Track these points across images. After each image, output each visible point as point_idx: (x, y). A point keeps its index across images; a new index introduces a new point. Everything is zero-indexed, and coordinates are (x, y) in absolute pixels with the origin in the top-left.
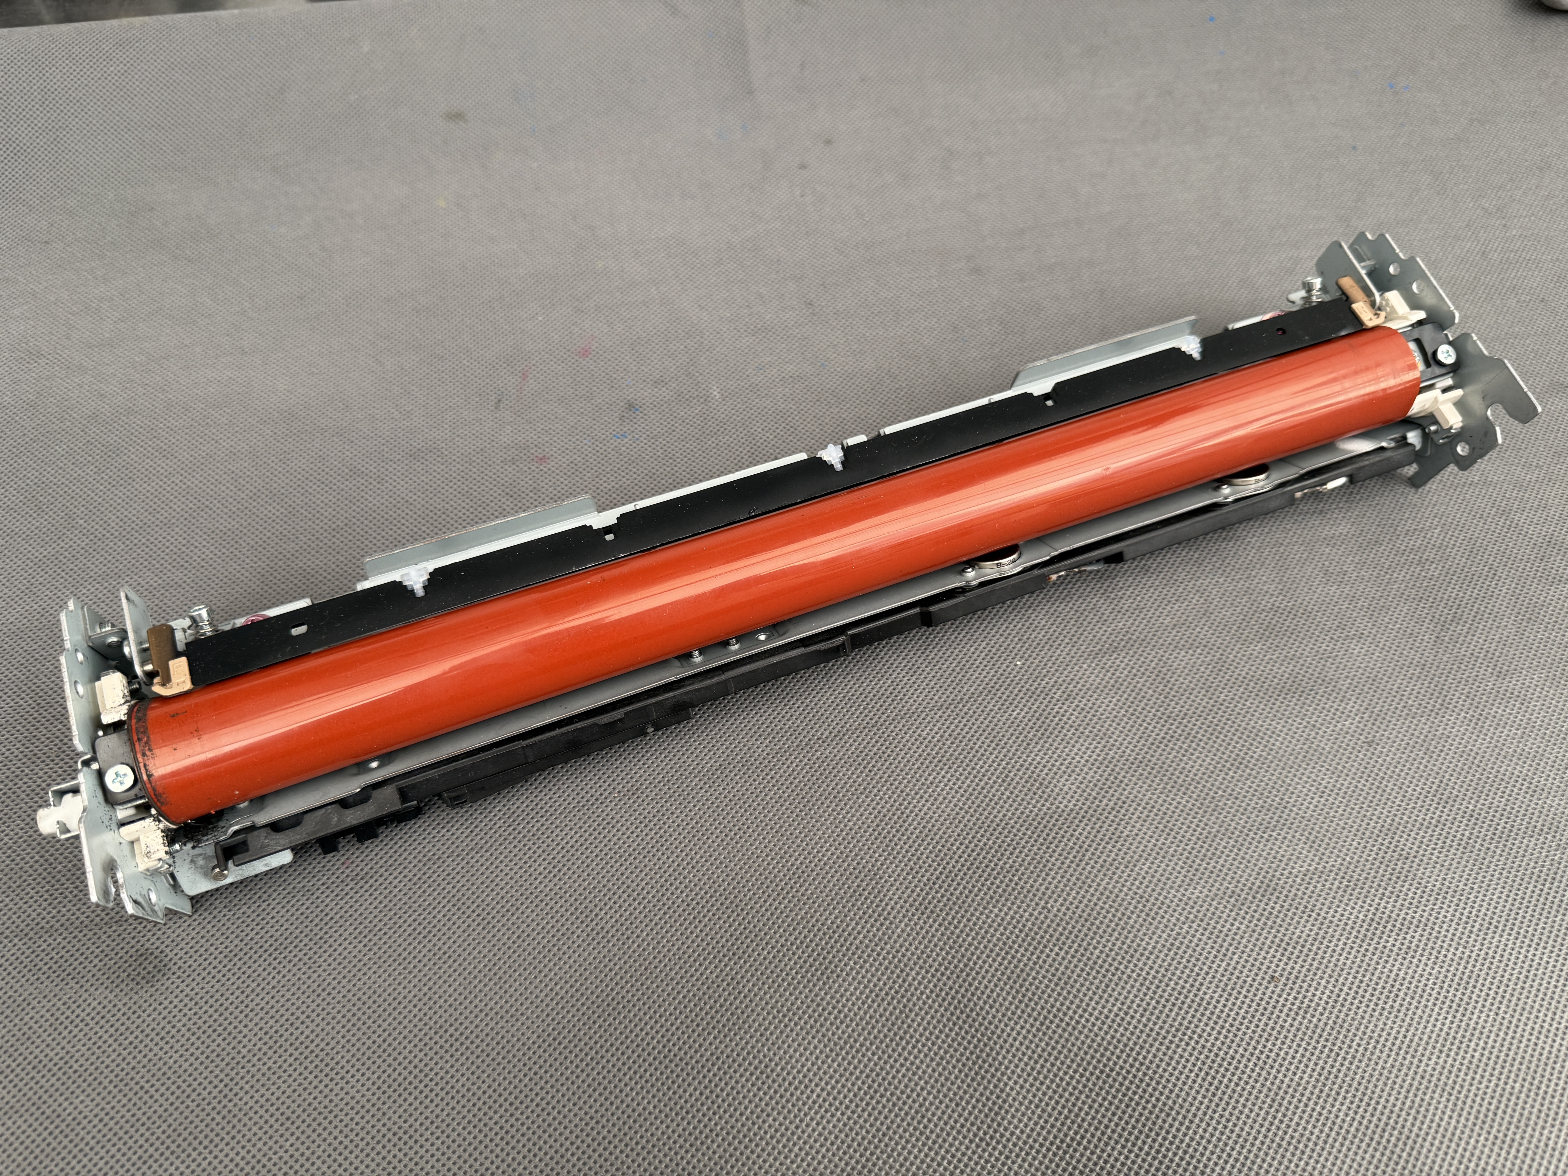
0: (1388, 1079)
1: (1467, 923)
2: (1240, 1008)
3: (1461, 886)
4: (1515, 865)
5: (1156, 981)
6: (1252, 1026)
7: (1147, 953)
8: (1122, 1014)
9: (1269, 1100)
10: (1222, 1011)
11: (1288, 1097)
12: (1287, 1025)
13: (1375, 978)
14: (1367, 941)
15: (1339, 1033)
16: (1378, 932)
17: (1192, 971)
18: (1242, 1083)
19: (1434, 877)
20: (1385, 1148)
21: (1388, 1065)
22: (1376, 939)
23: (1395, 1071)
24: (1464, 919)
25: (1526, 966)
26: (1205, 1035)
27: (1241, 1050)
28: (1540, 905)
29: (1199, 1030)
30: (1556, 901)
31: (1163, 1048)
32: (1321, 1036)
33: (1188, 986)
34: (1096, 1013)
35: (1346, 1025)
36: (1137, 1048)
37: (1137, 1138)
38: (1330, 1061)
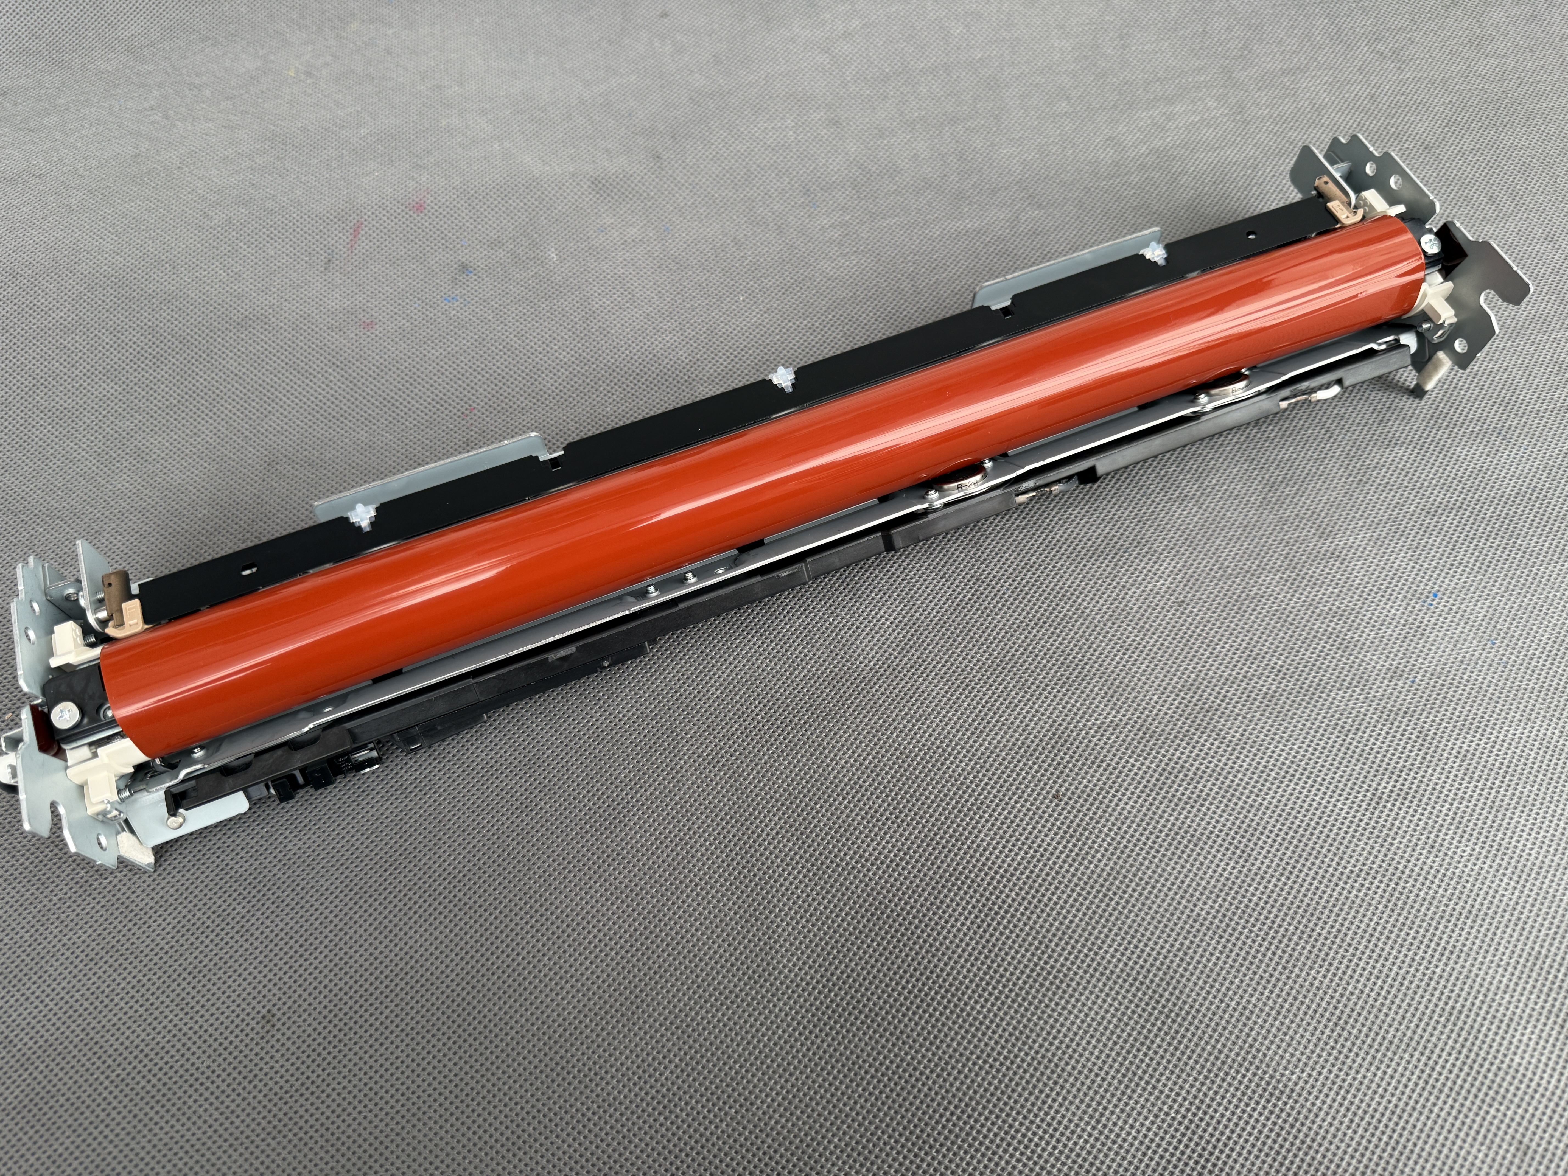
1: (1262, 772)
3: (1262, 736)
4: (1320, 717)
19: (1235, 729)
24: (1261, 768)
25: (1318, 813)
28: (1341, 754)
30: (1358, 750)
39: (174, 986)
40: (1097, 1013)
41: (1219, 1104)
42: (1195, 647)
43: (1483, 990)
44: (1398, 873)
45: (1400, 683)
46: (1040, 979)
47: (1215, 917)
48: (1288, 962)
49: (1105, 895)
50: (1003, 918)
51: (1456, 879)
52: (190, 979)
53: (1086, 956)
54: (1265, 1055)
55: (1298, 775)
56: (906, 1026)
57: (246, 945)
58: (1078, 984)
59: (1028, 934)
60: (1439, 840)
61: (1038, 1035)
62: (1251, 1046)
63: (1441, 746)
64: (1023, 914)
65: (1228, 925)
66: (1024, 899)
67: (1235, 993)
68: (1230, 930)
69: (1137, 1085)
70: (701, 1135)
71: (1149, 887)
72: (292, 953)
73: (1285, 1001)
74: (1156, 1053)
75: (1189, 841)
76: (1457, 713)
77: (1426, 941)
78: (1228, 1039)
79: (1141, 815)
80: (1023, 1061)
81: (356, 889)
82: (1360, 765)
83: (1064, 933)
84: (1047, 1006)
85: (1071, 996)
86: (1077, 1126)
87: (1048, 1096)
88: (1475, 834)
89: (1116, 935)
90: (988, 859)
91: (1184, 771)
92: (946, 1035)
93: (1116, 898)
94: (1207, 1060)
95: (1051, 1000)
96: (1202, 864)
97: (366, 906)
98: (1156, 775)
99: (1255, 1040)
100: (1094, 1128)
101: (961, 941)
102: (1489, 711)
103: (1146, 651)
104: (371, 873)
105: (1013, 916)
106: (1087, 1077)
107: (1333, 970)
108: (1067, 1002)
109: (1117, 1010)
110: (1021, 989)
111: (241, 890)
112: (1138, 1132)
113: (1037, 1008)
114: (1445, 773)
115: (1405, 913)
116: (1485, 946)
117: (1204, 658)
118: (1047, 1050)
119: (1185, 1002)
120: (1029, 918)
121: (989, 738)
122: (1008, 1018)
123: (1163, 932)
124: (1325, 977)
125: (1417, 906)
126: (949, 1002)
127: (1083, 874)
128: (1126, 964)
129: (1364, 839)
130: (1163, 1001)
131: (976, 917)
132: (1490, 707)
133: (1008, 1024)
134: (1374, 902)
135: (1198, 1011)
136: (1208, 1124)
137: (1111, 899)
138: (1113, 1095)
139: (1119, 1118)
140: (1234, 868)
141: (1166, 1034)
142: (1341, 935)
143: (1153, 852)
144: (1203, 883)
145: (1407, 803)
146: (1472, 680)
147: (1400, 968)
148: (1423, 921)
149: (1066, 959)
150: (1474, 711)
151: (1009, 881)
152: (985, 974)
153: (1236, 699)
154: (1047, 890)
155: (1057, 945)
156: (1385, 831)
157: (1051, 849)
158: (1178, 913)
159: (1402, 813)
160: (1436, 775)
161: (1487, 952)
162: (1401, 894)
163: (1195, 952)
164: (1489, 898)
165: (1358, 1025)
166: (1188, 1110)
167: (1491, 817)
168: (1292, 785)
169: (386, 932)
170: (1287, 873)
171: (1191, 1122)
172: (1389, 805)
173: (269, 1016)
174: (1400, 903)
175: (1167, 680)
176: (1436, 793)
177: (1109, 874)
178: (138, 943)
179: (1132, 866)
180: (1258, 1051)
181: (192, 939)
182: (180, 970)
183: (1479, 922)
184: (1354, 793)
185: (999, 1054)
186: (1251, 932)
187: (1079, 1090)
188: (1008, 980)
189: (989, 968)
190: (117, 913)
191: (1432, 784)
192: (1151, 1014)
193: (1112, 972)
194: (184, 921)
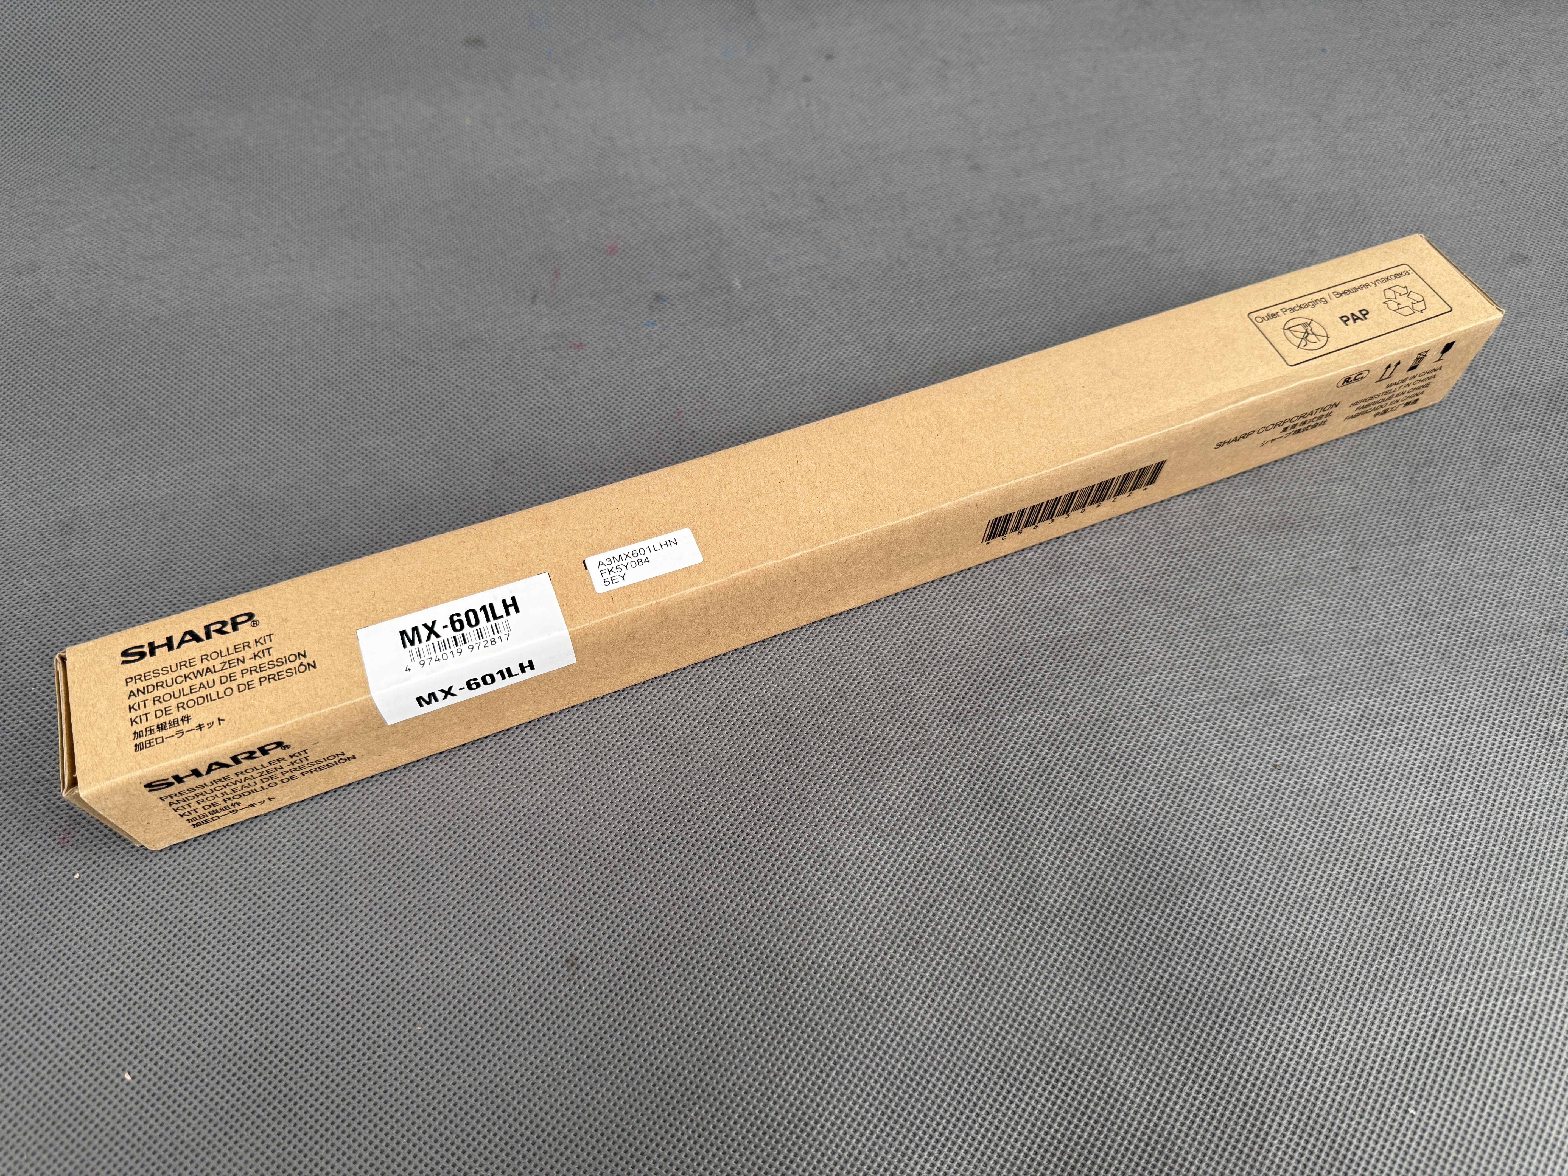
0: (1381, 846)
2: (1247, 792)
5: (1170, 772)
6: (1258, 806)
7: (1159, 748)
8: (1140, 800)
9: (1275, 867)
10: (1230, 795)
11: (1292, 864)
12: (1289, 805)
13: (1366, 764)
14: (1359, 733)
15: (1336, 810)
16: (1368, 726)
17: (1202, 762)
18: (1251, 854)
20: (1381, 903)
21: (1381, 835)
22: (1366, 732)
23: (1387, 840)
26: (1216, 815)
27: (1249, 827)
29: (1210, 812)
31: (1179, 827)
32: (1320, 813)
33: (1198, 775)
34: (1116, 800)
35: (1342, 803)
36: (1155, 828)
37: (1159, 903)
38: (1329, 834)
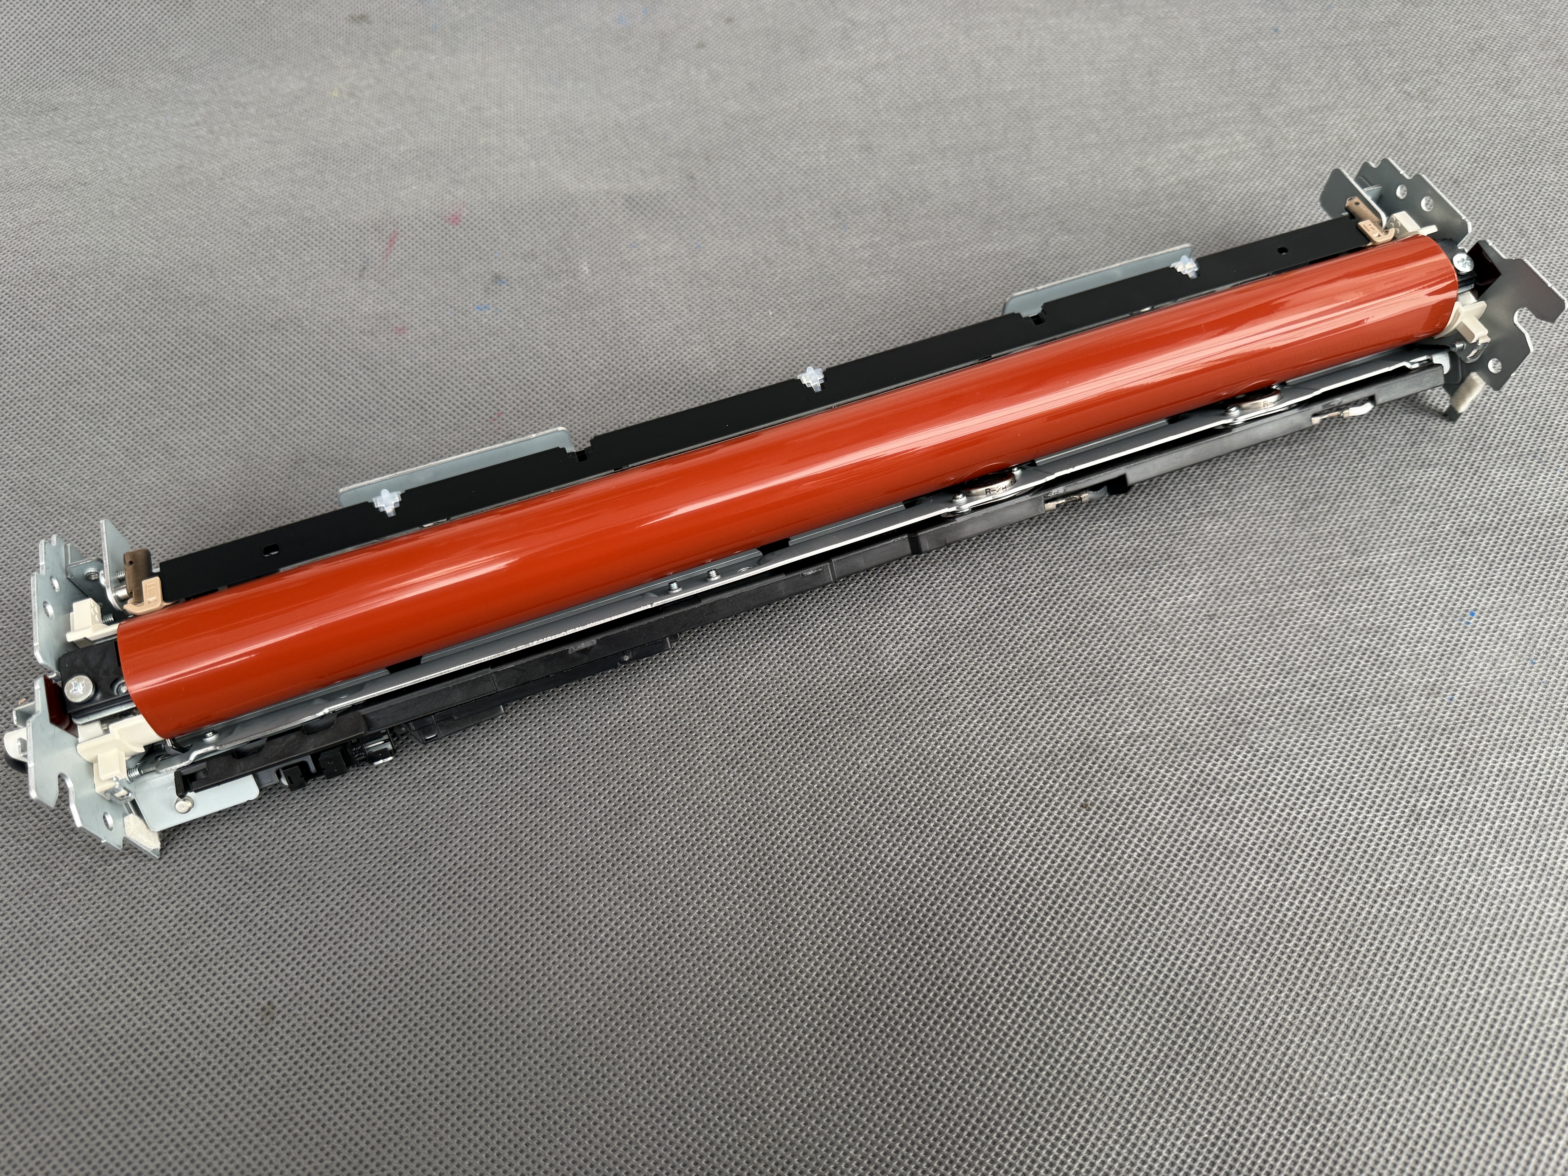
39: (173, 975)
40: (1126, 1027)
41: (1255, 1126)
42: (1227, 661)
43: (1530, 1014)
44: (1439, 892)
45: (1438, 700)
46: (1067, 991)
47: (1248, 932)
48: (1325, 979)
49: (1135, 907)
50: (1029, 927)
51: (1499, 899)
52: (190, 968)
53: (1115, 968)
54: (1302, 1076)
55: (1333, 790)
56: (927, 1035)
57: (250, 936)
58: (1107, 997)
59: (1055, 945)
60: (1481, 859)
61: (1064, 1048)
62: (1288, 1066)
63: (1482, 764)
64: (1049, 924)
65: (1262, 940)
66: (1050, 908)
67: (1270, 1010)
68: (1264, 945)
69: (1168, 1103)
70: (711, 1143)
71: (1180, 900)
72: (295, 944)
73: (1323, 1019)
74: (1187, 1070)
75: (1222, 854)
76: (1497, 732)
77: (1469, 962)
78: (1263, 1058)
79: (1171, 826)
80: (1048, 1074)
81: (364, 881)
82: (1397, 781)
83: (1092, 944)
84: (1074, 1018)
85: (1099, 1009)
86: (1105, 1144)
87: (1074, 1112)
88: (1519, 854)
89: (1146, 947)
90: (1013, 867)
91: (1217, 783)
92: (968, 1046)
93: (1146, 910)
94: (1241, 1079)
95: (1078, 1012)
96: (1235, 877)
97: (373, 899)
98: (1188, 787)
99: (1292, 1059)
100: (1123, 1147)
101: (985, 949)
102: (1530, 731)
103: (1177, 662)
104: (380, 866)
105: (1039, 926)
106: (1115, 1094)
107: (1372, 989)
108: (1095, 1015)
109: (1147, 1024)
110: (1047, 1000)
111: (246, 879)
112: (1169, 1152)
113: (1063, 1020)
114: (1486, 792)
115: (1447, 932)
116: (1531, 969)
117: (1236, 671)
118: (1074, 1064)
119: (1218, 1018)
120: (1056, 928)
121: (1015, 746)
122: (1033, 1030)
123: (1194, 945)
124: (1364, 995)
125: (1459, 925)
126: (972, 1011)
127: (1112, 884)
128: (1156, 978)
129: (1403, 856)
130: (1195, 1017)
131: (1001, 926)
132: (1532, 726)
133: (1033, 1036)
134: (1414, 920)
135: (1232, 1028)
136: (1243, 1147)
137: (1141, 911)
138: (1143, 1113)
139: (1149, 1137)
140: (1268, 882)
141: (1198, 1050)
142: (1380, 954)
143: (1184, 864)
144: (1237, 896)
145: (1447, 820)
146: (1512, 699)
147: (1443, 988)
148: (1466, 940)
149: (1094, 971)
150: (1514, 730)
151: (1035, 889)
152: (1010, 984)
153: (1269, 712)
154: (1075, 900)
155: (1084, 956)
156: (1425, 848)
157: (1079, 858)
158: (1210, 927)
159: (1442, 830)
160: (1477, 792)
161: (1534, 974)
162: (1443, 912)
163: (1228, 967)
164: (1535, 919)
165: (1400, 1047)
166: (1222, 1131)
167: (1534, 836)
168: (1328, 799)
169: (393, 926)
170: (1323, 889)
171: (1225, 1143)
172: (1428, 822)
173: (269, 1008)
174: (1442, 922)
175: (1198, 692)
176: (1477, 811)
177: (1139, 886)
178: (139, 930)
179: (1162, 877)
180: (1295, 1071)
181: (195, 928)
182: (181, 959)
183: (1525, 943)
184: (1392, 809)
185: (1024, 1066)
186: (1286, 947)
187: (1107, 1107)
188: (1034, 991)
189: (1014, 978)
190: (119, 900)
191: (1472, 802)
192: (1182, 1030)
193: (1142, 985)
194: (187, 910)
